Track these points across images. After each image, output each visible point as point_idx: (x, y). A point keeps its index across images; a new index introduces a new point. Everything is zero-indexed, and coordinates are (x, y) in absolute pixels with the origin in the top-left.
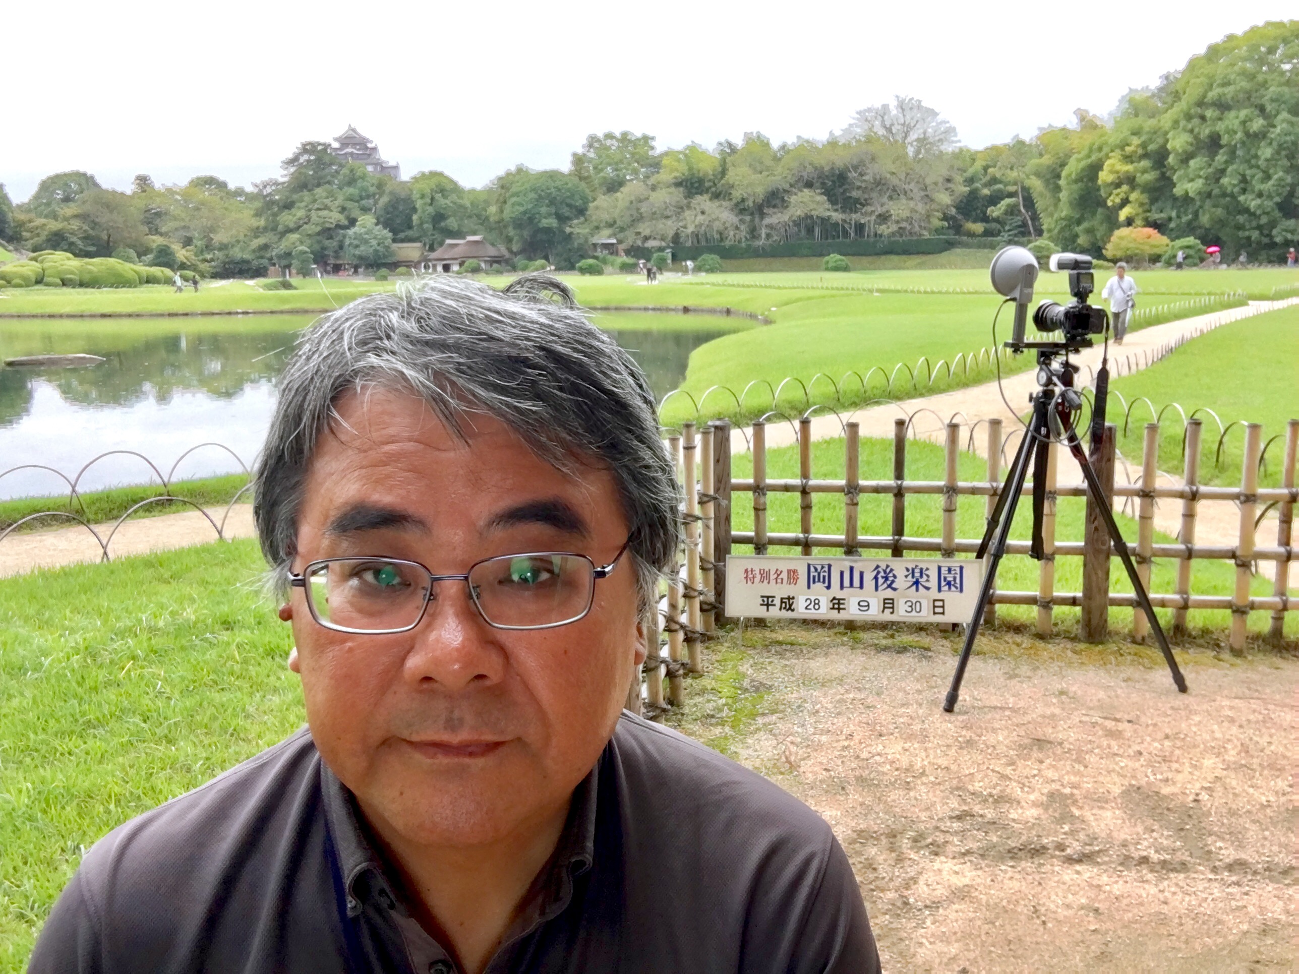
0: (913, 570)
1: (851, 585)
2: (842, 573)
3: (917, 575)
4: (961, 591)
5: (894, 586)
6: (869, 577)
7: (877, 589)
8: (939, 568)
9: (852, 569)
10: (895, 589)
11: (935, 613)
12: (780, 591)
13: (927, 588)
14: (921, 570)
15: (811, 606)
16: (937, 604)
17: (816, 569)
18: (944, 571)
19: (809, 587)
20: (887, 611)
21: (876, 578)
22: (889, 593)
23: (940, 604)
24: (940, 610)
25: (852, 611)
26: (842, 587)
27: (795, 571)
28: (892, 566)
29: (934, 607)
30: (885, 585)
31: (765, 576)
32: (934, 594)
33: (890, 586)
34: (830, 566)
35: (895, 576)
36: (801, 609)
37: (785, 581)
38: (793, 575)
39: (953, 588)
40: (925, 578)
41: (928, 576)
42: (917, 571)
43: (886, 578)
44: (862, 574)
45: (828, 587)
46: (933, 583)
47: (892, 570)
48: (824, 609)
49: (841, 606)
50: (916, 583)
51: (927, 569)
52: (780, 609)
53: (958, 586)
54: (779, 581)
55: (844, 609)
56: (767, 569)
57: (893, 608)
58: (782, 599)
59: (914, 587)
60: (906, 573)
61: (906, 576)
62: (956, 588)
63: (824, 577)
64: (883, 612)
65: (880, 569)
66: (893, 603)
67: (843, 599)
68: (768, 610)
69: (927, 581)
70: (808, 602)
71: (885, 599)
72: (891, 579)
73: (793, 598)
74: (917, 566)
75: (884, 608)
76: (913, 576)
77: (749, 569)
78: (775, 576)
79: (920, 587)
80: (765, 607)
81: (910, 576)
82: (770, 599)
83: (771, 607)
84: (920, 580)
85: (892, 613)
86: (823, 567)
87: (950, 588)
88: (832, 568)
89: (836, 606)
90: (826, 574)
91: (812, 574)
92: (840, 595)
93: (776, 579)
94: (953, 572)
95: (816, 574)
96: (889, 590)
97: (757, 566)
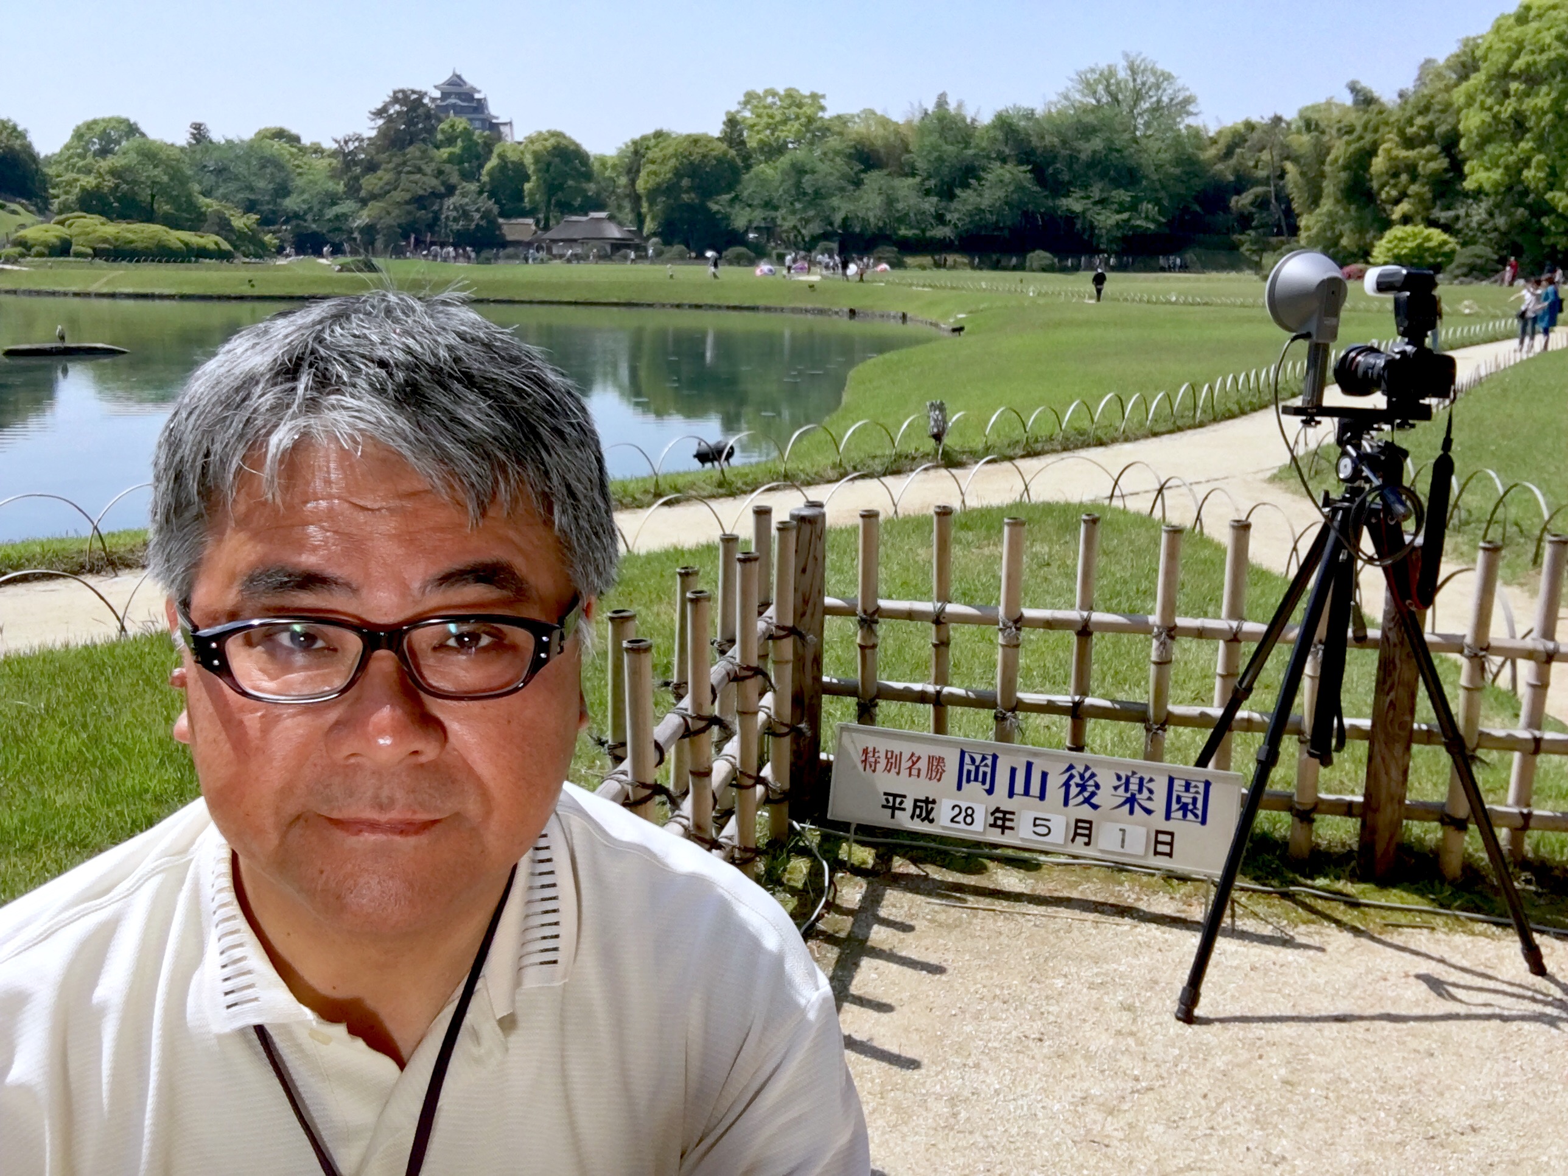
0: (1128, 779)
1: (1027, 792)
2: (1013, 771)
3: (1134, 787)
4: (1204, 822)
5: (1094, 801)
6: (1055, 782)
7: (1066, 803)
8: (1171, 780)
9: (1029, 765)
10: (1095, 807)
11: (1156, 853)
12: (914, 788)
13: (1149, 812)
14: (1141, 780)
15: (960, 818)
16: (1162, 838)
17: (973, 760)
18: (1178, 786)
19: (959, 788)
20: (1080, 840)
21: (1067, 785)
22: (1086, 812)
23: (1167, 838)
24: (1166, 849)
25: (1022, 834)
26: (1011, 794)
27: (941, 760)
28: (1093, 770)
29: (1157, 842)
30: (1081, 798)
31: (893, 762)
32: (1158, 820)
33: (1087, 801)
34: (995, 758)
35: (1097, 786)
36: (943, 823)
37: (923, 773)
38: (936, 766)
39: (1190, 816)
40: (1145, 790)
41: (1151, 791)
42: (1134, 781)
43: (1083, 788)
44: (1044, 775)
45: (990, 791)
46: (1159, 804)
47: (1093, 775)
48: (979, 825)
49: (1008, 824)
50: (1131, 801)
51: (1151, 780)
52: (912, 817)
53: (1199, 813)
54: (915, 772)
55: (1012, 828)
56: (897, 752)
57: (1089, 836)
58: (916, 801)
59: (1128, 806)
60: (1117, 783)
61: (1116, 788)
62: (1196, 816)
63: (985, 774)
64: (1073, 840)
65: (1074, 772)
66: (1090, 829)
67: (1013, 813)
68: (893, 816)
69: (1150, 799)
70: (957, 810)
71: (1077, 821)
72: (1090, 789)
73: (934, 802)
74: (1134, 773)
75: (1076, 834)
76: (1127, 790)
77: (870, 749)
78: (910, 763)
79: (1136, 806)
80: (890, 811)
81: (1123, 788)
82: (898, 800)
83: (897, 812)
84: (1138, 796)
85: (1087, 844)
86: (984, 758)
87: (1185, 816)
88: (999, 761)
89: (999, 822)
90: (988, 770)
91: (966, 768)
92: (1007, 805)
93: (910, 768)
94: (1192, 790)
95: (973, 768)
96: (1086, 806)
97: (882, 746)
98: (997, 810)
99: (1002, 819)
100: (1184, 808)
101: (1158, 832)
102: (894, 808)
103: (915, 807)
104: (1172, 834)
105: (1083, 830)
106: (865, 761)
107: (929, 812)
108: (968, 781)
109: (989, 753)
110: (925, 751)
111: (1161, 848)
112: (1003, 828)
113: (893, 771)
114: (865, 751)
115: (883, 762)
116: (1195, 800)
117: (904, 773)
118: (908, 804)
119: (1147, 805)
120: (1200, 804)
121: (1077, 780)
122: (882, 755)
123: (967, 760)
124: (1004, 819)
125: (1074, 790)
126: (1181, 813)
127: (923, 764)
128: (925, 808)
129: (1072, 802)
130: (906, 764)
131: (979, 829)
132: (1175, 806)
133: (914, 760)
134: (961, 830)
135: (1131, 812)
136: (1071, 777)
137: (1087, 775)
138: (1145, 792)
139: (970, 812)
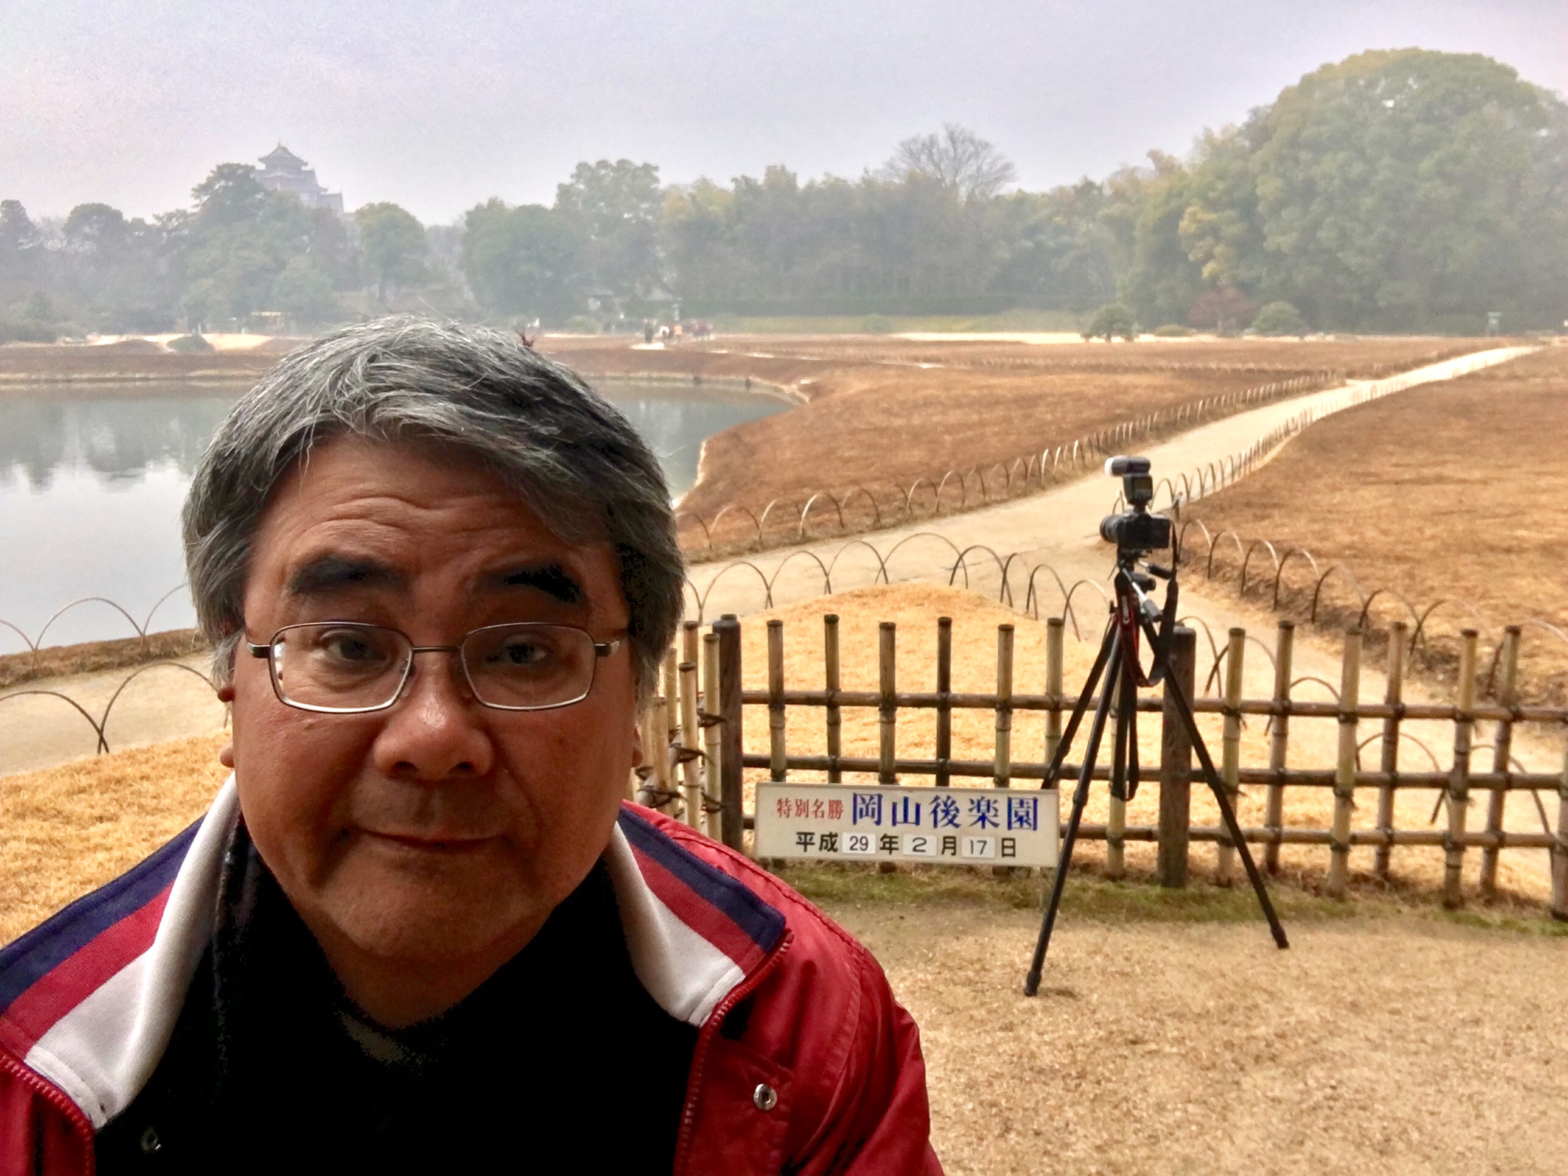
0: (979, 804)
1: (906, 820)
2: (894, 805)
3: (983, 808)
4: (1035, 828)
6: (926, 811)
7: (935, 824)
8: (1010, 801)
9: (906, 800)
10: (957, 826)
11: (1003, 855)
12: (819, 827)
13: (995, 825)
14: (989, 802)
15: (857, 846)
16: (1007, 843)
17: (863, 800)
18: (1015, 804)
19: (855, 821)
20: (948, 852)
21: (935, 812)
22: (950, 831)
23: (1010, 843)
24: (1010, 851)
25: (905, 854)
26: (894, 823)
27: (838, 803)
28: (954, 797)
29: (1004, 847)
30: (946, 821)
31: (802, 808)
32: (1003, 831)
33: (951, 822)
34: (880, 797)
35: (957, 810)
36: (845, 849)
37: (826, 814)
38: (836, 807)
39: (1025, 825)
40: (992, 809)
41: (996, 810)
42: (984, 803)
43: (947, 812)
44: (918, 807)
45: (878, 823)
46: (1002, 819)
47: (953, 803)
48: (872, 849)
49: (894, 846)
50: (983, 818)
51: (995, 802)
52: (821, 849)
53: (1032, 822)
54: (819, 814)
55: (897, 849)
56: (804, 800)
57: (954, 848)
58: (823, 836)
59: (980, 823)
60: (970, 806)
61: (971, 810)
62: (1029, 824)
63: (873, 810)
64: (943, 853)
65: (939, 801)
66: (954, 843)
67: (896, 837)
68: (805, 850)
69: (996, 815)
70: (854, 840)
71: (945, 838)
72: (953, 813)
73: (836, 835)
74: (983, 798)
75: (945, 848)
76: (979, 810)
77: (784, 800)
78: (815, 808)
79: (987, 823)
80: (802, 847)
81: (975, 811)
82: (809, 837)
83: (809, 847)
84: (987, 814)
85: (954, 854)
86: (872, 798)
87: (1021, 825)
88: (883, 799)
89: (887, 846)
90: (876, 806)
91: (859, 806)
92: (892, 831)
93: (816, 812)
94: (1025, 805)
95: (864, 806)
96: (950, 826)
97: (793, 796)
98: (885, 836)
99: (889, 843)
100: (1020, 819)
101: (1004, 840)
102: (805, 844)
103: (822, 840)
104: (1013, 840)
105: (949, 843)
106: (779, 810)
107: (833, 844)
108: (861, 816)
109: (875, 792)
110: (826, 796)
111: (1007, 851)
112: (891, 849)
113: (803, 815)
114: (780, 802)
115: (794, 809)
116: (1028, 814)
117: (812, 816)
118: (817, 840)
119: (994, 820)
120: (1031, 816)
121: (942, 807)
122: (793, 803)
123: (859, 800)
124: (891, 843)
125: (940, 815)
126: (1018, 824)
127: (825, 807)
128: (830, 841)
129: (940, 824)
130: (812, 809)
131: (873, 852)
132: (1014, 819)
133: (818, 805)
134: (859, 855)
135: (983, 826)
136: (938, 806)
137: (949, 803)
138: (992, 812)
139: (864, 841)
